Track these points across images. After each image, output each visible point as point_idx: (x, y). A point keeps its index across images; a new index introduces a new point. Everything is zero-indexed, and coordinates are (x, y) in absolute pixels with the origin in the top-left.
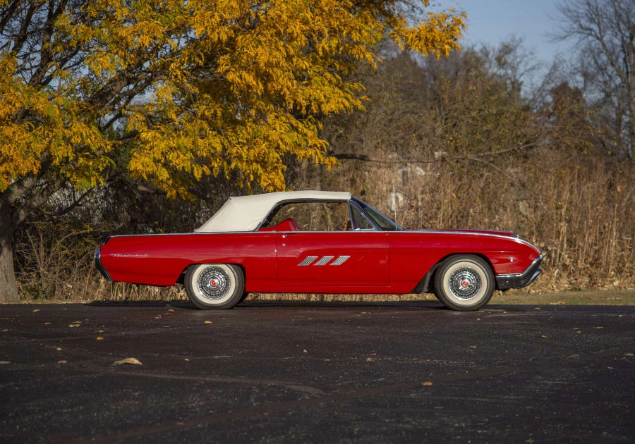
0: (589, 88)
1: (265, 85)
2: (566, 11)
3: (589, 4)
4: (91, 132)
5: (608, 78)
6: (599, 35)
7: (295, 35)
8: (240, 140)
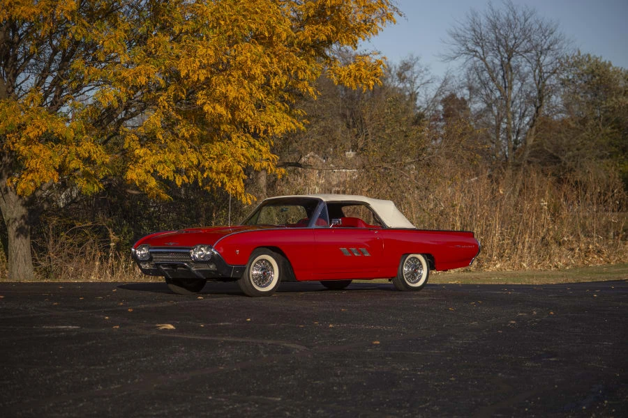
0: (473, 100)
1: (233, 114)
2: (456, 36)
3: (474, 31)
5: (489, 92)
6: (482, 56)
7: (257, 76)
8: (212, 156)
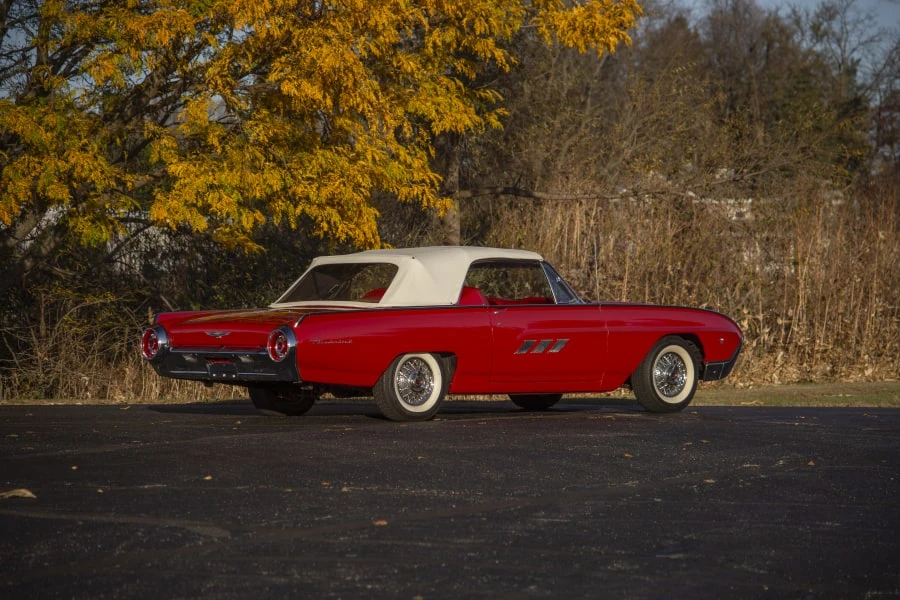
4: (96, 164)
8: (309, 175)
